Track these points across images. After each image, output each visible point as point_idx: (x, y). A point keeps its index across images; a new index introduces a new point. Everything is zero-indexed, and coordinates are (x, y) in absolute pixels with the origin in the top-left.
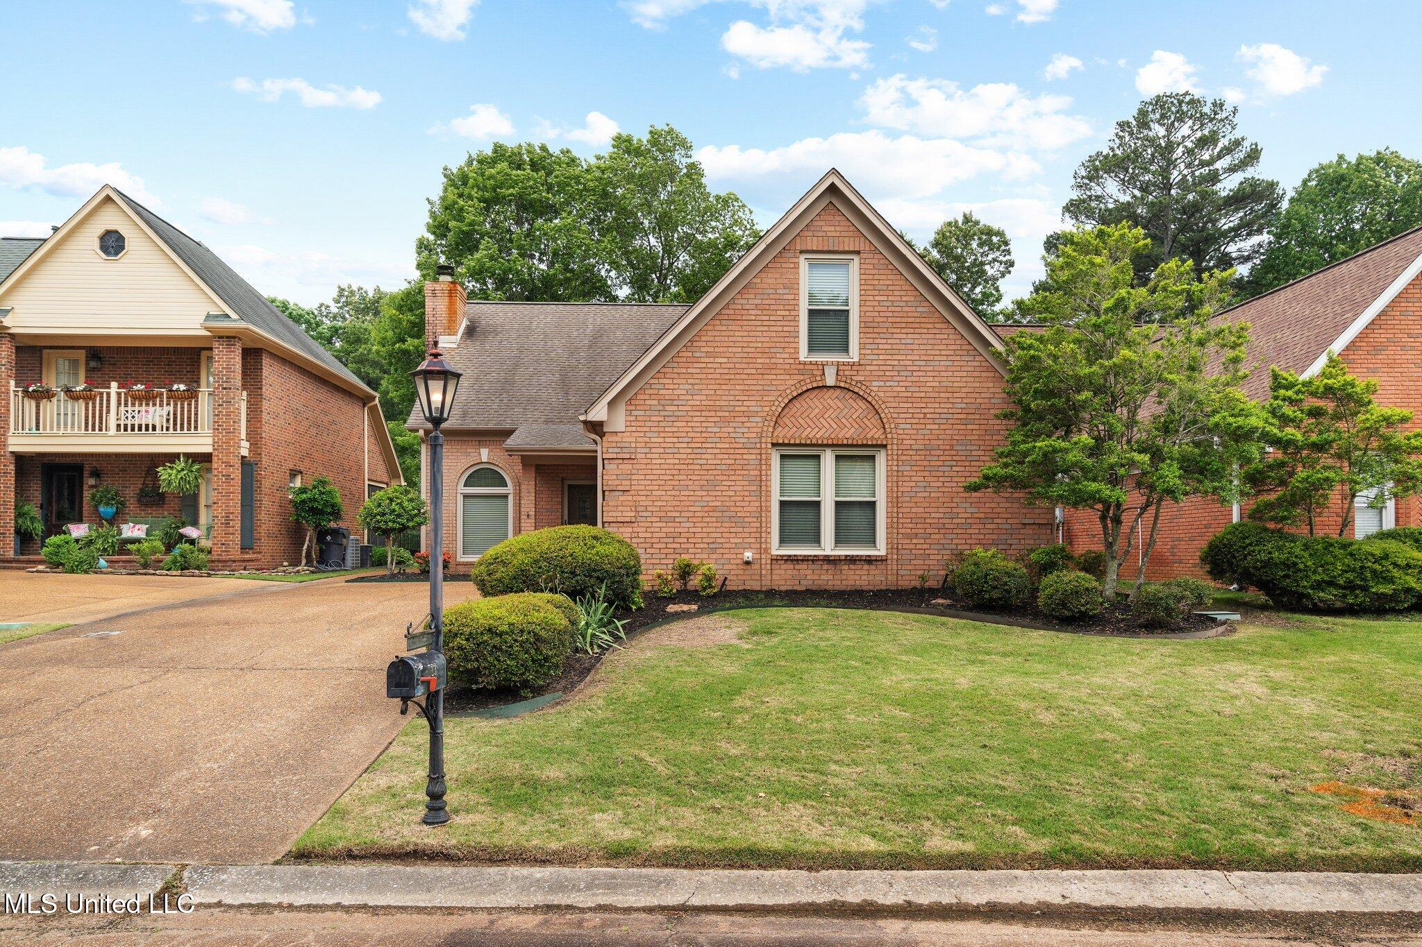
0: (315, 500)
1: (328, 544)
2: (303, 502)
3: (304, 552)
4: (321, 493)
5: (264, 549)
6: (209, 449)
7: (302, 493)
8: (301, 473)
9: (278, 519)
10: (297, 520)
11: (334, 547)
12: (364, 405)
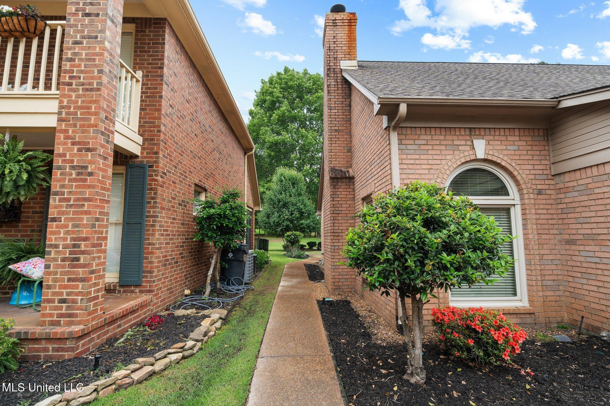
0: (225, 217)
1: (229, 261)
2: (210, 218)
3: (209, 279)
4: (232, 209)
5: (157, 284)
6: (51, 122)
7: (209, 207)
8: (206, 190)
9: (179, 240)
10: (202, 241)
11: (235, 263)
12: (245, 154)
